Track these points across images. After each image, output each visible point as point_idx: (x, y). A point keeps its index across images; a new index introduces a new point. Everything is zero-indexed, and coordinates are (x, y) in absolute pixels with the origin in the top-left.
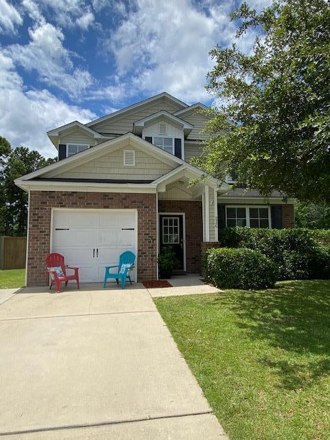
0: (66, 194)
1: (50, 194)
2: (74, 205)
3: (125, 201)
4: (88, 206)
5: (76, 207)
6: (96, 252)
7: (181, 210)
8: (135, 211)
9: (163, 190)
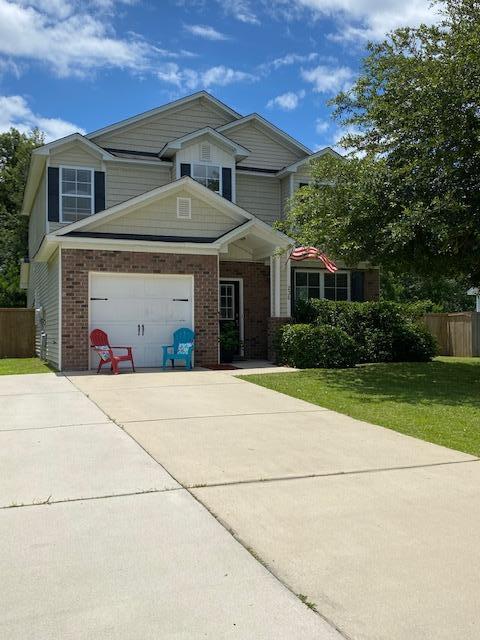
0: (106, 253)
1: (88, 253)
2: (117, 268)
3: (179, 265)
4: (135, 269)
5: (121, 271)
6: (141, 328)
7: (238, 274)
8: (192, 277)
9: (225, 250)
